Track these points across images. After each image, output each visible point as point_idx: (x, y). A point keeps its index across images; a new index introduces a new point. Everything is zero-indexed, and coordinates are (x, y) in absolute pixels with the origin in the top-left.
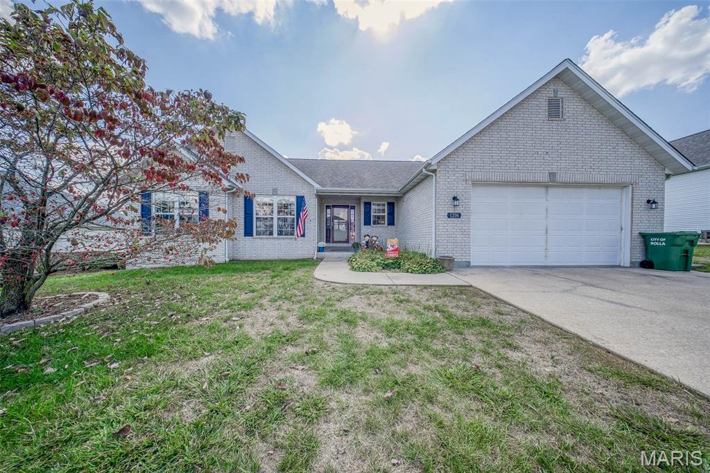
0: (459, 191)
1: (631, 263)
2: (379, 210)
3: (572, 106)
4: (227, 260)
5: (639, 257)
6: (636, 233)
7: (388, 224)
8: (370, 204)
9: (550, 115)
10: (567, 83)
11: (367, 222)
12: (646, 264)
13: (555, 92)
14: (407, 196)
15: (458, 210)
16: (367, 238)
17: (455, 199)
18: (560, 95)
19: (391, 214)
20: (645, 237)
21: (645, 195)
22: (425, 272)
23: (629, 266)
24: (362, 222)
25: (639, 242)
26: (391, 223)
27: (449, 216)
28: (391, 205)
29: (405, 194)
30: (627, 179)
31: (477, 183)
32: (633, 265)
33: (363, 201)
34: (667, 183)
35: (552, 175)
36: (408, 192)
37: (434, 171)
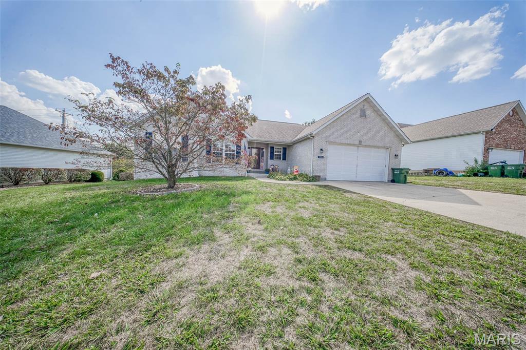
0: (323, 146)
1: (388, 180)
2: (278, 151)
3: (370, 113)
4: (198, 176)
5: (391, 178)
6: (390, 168)
7: (283, 160)
8: (273, 147)
9: (361, 116)
10: (368, 103)
11: (272, 158)
12: (393, 181)
13: (364, 106)
14: (296, 145)
15: (323, 155)
16: (272, 166)
17: (321, 150)
18: (365, 107)
19: (285, 154)
20: (393, 170)
21: (394, 152)
22: (309, 181)
23: (387, 181)
24: (269, 157)
25: (391, 172)
26: (284, 159)
27: (319, 157)
28: (285, 149)
29: (294, 144)
30: (388, 145)
31: (331, 143)
32: (388, 181)
33: (270, 146)
34: (402, 148)
35: (360, 142)
36: (296, 143)
37: (313, 137)
